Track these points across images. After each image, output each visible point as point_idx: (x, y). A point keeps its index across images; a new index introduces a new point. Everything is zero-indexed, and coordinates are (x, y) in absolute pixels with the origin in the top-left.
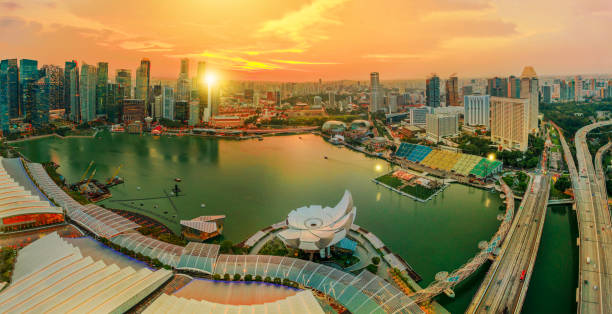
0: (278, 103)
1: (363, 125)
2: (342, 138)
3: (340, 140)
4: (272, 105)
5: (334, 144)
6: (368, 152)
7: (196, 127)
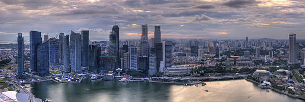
0: (217, 56)
1: (284, 73)
2: (269, 83)
3: (267, 85)
4: (213, 57)
5: (263, 88)
6: (291, 95)
7: (154, 76)
